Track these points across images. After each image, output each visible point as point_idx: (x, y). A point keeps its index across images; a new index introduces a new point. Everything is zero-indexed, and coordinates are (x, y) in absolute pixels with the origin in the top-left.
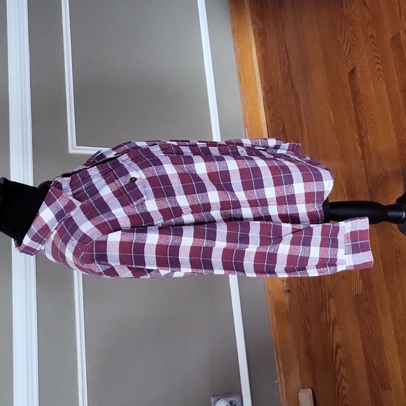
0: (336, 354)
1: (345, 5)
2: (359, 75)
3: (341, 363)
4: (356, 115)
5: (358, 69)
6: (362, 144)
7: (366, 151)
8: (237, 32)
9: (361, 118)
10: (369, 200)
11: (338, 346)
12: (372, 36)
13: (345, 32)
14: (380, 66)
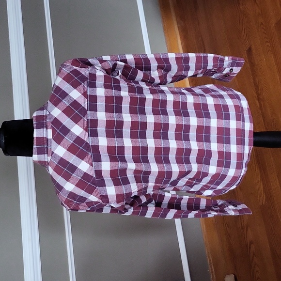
0: (250, 248)
1: (241, 4)
2: (254, 51)
3: (254, 254)
4: (254, 79)
5: (253, 47)
6: (259, 99)
7: (262, 104)
8: (167, 30)
9: (257, 81)
10: (265, 131)
11: (251, 243)
12: (262, 23)
13: (242, 22)
14: (269, 44)
